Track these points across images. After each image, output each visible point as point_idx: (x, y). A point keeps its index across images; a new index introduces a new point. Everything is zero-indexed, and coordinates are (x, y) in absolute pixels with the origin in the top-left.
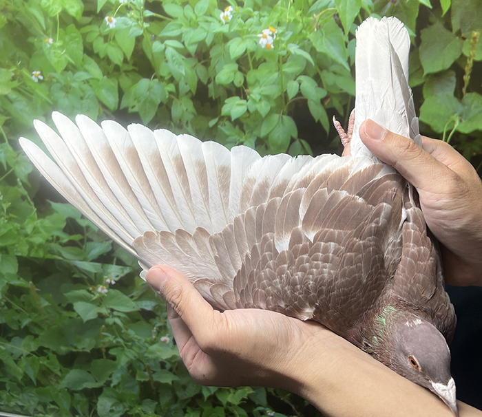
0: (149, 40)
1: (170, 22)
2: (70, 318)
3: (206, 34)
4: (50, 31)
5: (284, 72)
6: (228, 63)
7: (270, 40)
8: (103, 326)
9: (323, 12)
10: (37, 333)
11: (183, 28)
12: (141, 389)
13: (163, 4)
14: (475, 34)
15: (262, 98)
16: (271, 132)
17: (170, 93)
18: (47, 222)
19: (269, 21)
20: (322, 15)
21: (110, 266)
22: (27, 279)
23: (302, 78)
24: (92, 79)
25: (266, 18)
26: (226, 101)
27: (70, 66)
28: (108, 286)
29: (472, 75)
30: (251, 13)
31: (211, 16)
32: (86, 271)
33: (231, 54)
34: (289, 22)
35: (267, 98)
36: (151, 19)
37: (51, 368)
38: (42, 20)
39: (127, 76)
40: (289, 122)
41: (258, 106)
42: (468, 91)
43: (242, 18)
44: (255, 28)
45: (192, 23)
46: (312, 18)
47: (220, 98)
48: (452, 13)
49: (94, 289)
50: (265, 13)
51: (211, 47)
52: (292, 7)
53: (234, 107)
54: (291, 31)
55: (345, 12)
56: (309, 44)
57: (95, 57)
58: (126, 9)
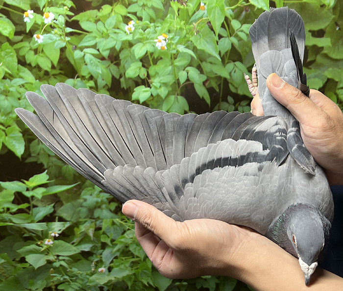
0: (71, 50)
1: (86, 35)
2: (24, 268)
3: (115, 42)
5: (176, 65)
6: (134, 62)
7: (164, 44)
8: (52, 269)
9: (200, 21)
11: (97, 39)
13: (80, 23)
15: (162, 85)
16: (169, 109)
17: (91, 88)
19: (162, 30)
20: (199, 23)
21: (53, 223)
23: (189, 68)
24: (26, 83)
25: (160, 28)
26: (135, 90)
27: (7, 75)
28: (53, 239)
30: (148, 25)
31: (118, 28)
32: (34, 230)
33: (136, 55)
34: (176, 30)
35: (165, 84)
36: (71, 34)
39: (55, 78)
40: (182, 102)
41: (159, 91)
43: (142, 29)
44: (152, 36)
45: (104, 34)
46: (192, 26)
47: (130, 87)
49: (42, 243)
50: (159, 25)
51: (120, 51)
52: (178, 19)
53: (141, 93)
54: (178, 36)
55: (214, 20)
56: (191, 45)
57: (27, 66)
58: (50, 28)
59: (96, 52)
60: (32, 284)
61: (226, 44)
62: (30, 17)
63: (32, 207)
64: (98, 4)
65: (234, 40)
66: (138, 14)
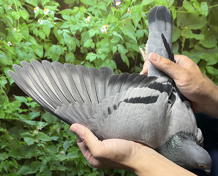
0: (56, 29)
1: (65, 22)
2: (22, 144)
3: (79, 27)
4: (15, 25)
5: (111, 43)
6: (88, 39)
7: (106, 30)
8: (36, 147)
10: (8, 151)
11: (70, 25)
12: (52, 173)
13: (62, 15)
14: (186, 28)
15: (103, 53)
17: (65, 51)
18: (13, 104)
19: (105, 22)
20: (126, 20)
21: (39, 122)
22: (4, 128)
23: (118, 45)
24: (32, 45)
25: (104, 21)
26: (88, 54)
27: (23, 40)
28: (38, 130)
29: (185, 44)
30: (98, 19)
31: (81, 20)
32: (29, 124)
33: (90, 35)
34: (113, 23)
35: (104, 53)
36: (57, 21)
37: (14, 165)
38: (12, 21)
39: (47, 44)
40: (113, 63)
41: (101, 56)
42: (184, 50)
43: (94, 21)
44: (100, 25)
45: (74, 23)
46: (122, 21)
47: (85, 53)
48: (177, 19)
49: (33, 132)
50: (103, 19)
51: (82, 32)
52: (114, 17)
53: (91, 57)
54: (114, 26)
55: (135, 19)
56: (121, 32)
57: (34, 36)
58: (47, 17)
59: (69, 32)
60: (26, 154)
61: (140, 33)
62: (37, 11)
63: (29, 112)
64: (72, 6)
65: (145, 31)
66: (93, 13)
